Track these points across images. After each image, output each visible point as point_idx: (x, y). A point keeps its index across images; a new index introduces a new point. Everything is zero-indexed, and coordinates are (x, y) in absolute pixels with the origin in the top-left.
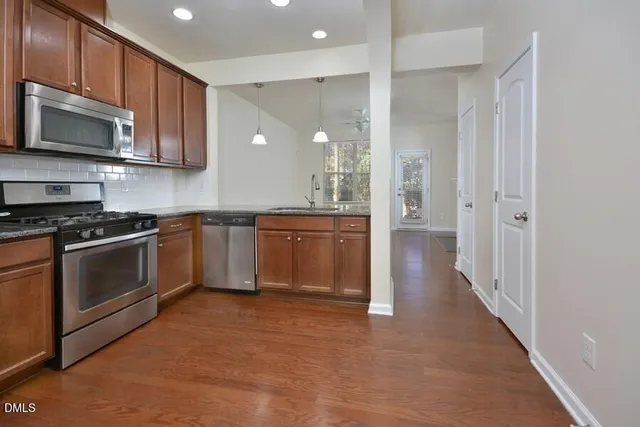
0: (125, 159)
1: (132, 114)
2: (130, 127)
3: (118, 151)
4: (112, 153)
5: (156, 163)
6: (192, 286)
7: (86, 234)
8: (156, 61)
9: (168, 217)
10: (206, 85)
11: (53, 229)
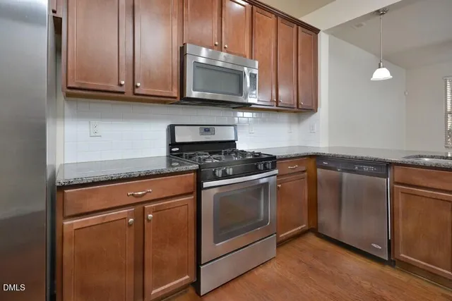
0: (250, 104)
1: (257, 63)
2: (255, 75)
3: (246, 97)
4: (241, 99)
5: (275, 108)
6: (307, 228)
7: (219, 173)
8: (277, 15)
9: (286, 158)
10: (319, 30)
11: (196, 166)
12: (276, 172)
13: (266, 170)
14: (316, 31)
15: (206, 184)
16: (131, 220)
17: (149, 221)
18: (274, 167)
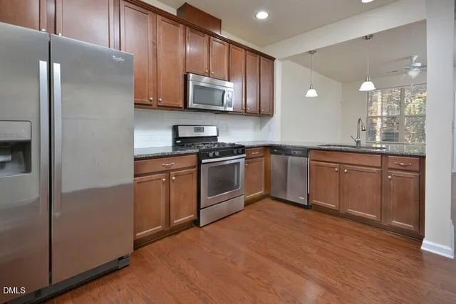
0: (228, 112)
3: (226, 107)
4: (222, 108)
5: (244, 113)
6: (264, 193)
7: (211, 154)
8: (246, 50)
9: (251, 147)
10: (275, 59)
11: (198, 151)
12: (245, 155)
13: (238, 154)
14: (273, 59)
15: (203, 161)
16: (164, 180)
17: (173, 181)
18: (243, 153)
